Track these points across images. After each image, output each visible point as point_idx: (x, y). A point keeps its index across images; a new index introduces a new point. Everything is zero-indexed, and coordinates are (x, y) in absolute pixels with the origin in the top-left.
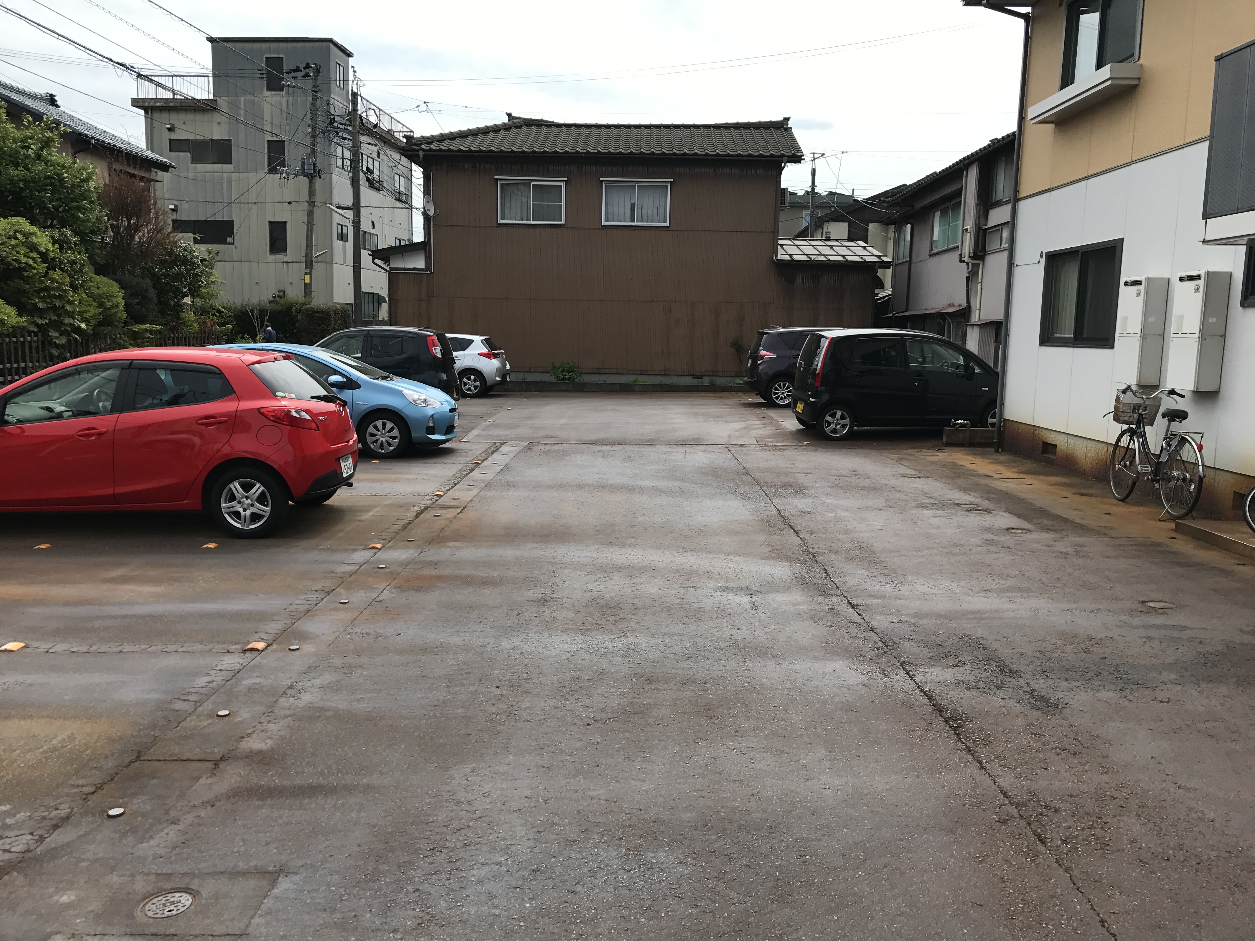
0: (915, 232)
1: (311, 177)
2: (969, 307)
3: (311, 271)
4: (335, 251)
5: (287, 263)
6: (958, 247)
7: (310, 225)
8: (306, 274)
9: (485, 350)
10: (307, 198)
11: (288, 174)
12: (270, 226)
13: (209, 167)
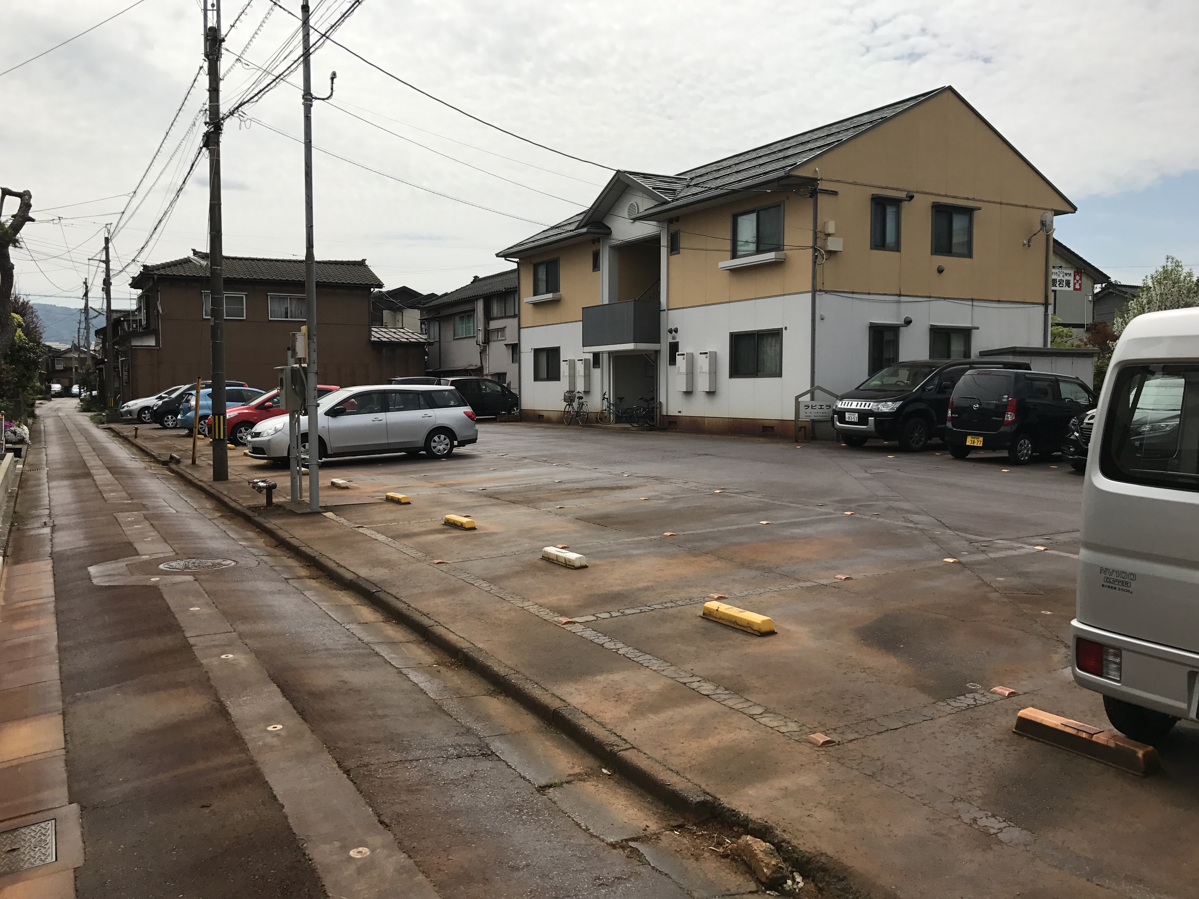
0: (441, 326)
2: (482, 366)
6: (475, 337)
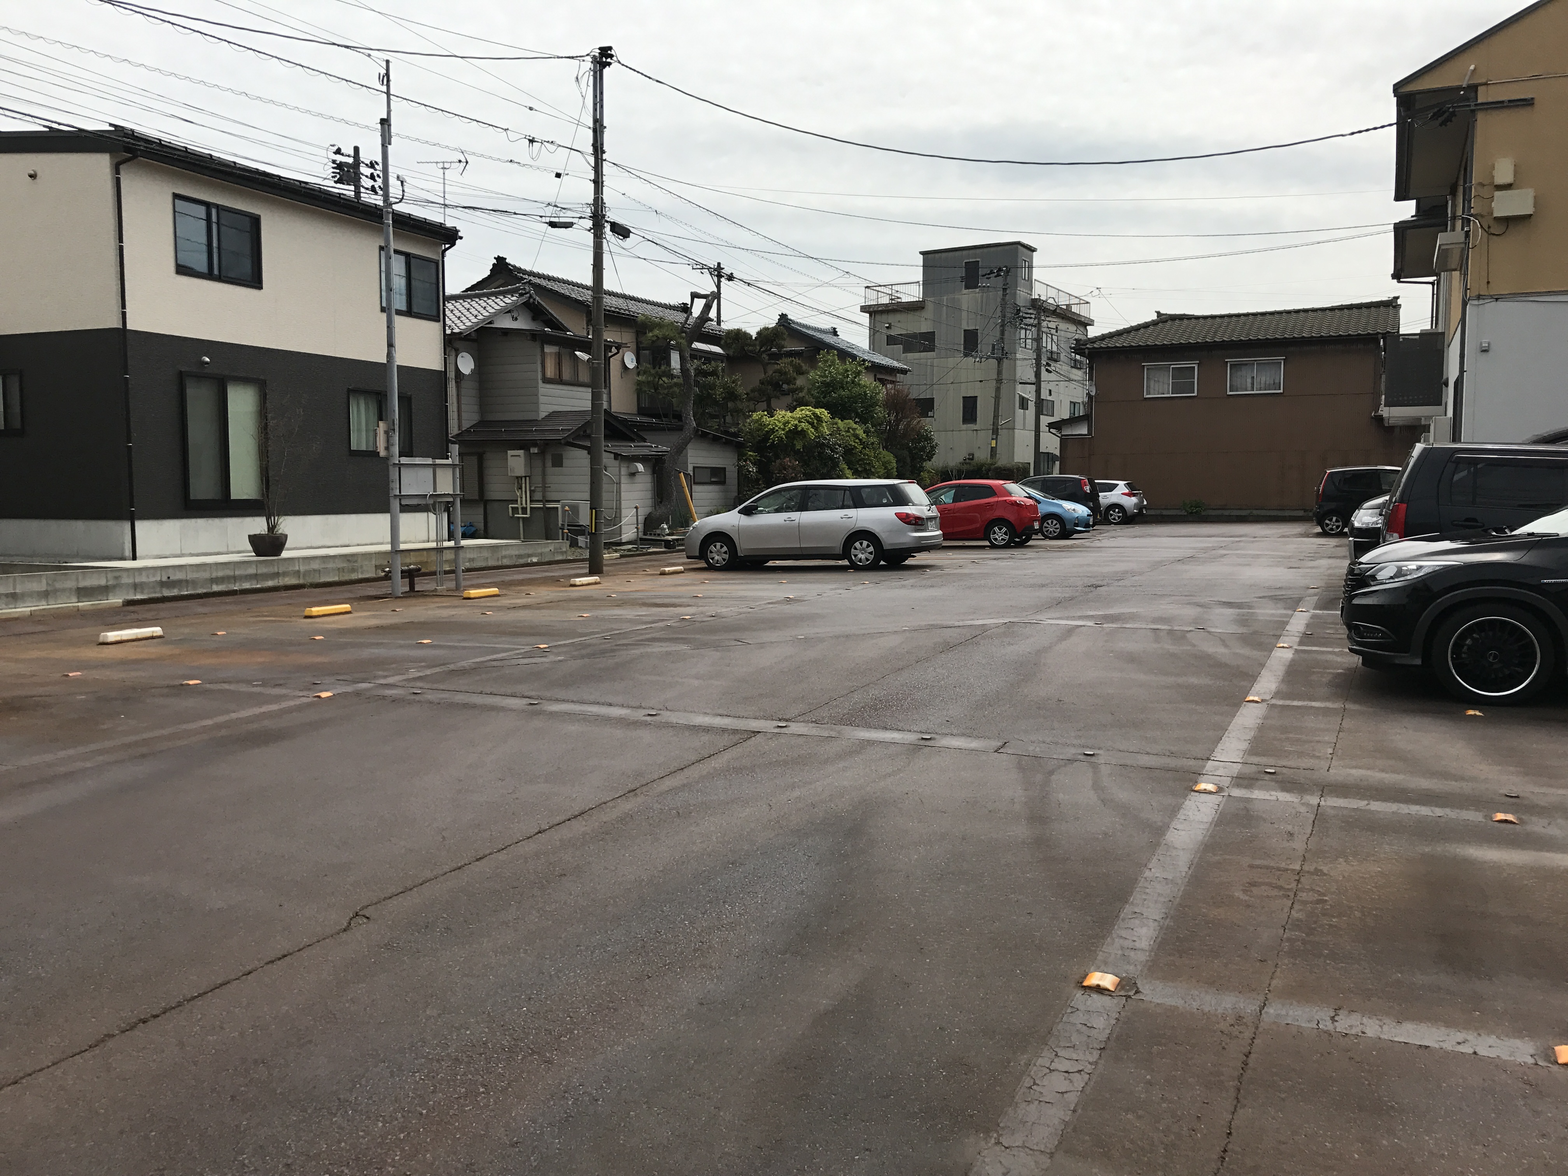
1: (1000, 361)
3: (997, 437)
4: (1017, 419)
5: (976, 430)
7: (997, 398)
8: (993, 439)
9: (1127, 491)
10: (995, 377)
11: (981, 358)
12: (964, 401)
13: (917, 355)
